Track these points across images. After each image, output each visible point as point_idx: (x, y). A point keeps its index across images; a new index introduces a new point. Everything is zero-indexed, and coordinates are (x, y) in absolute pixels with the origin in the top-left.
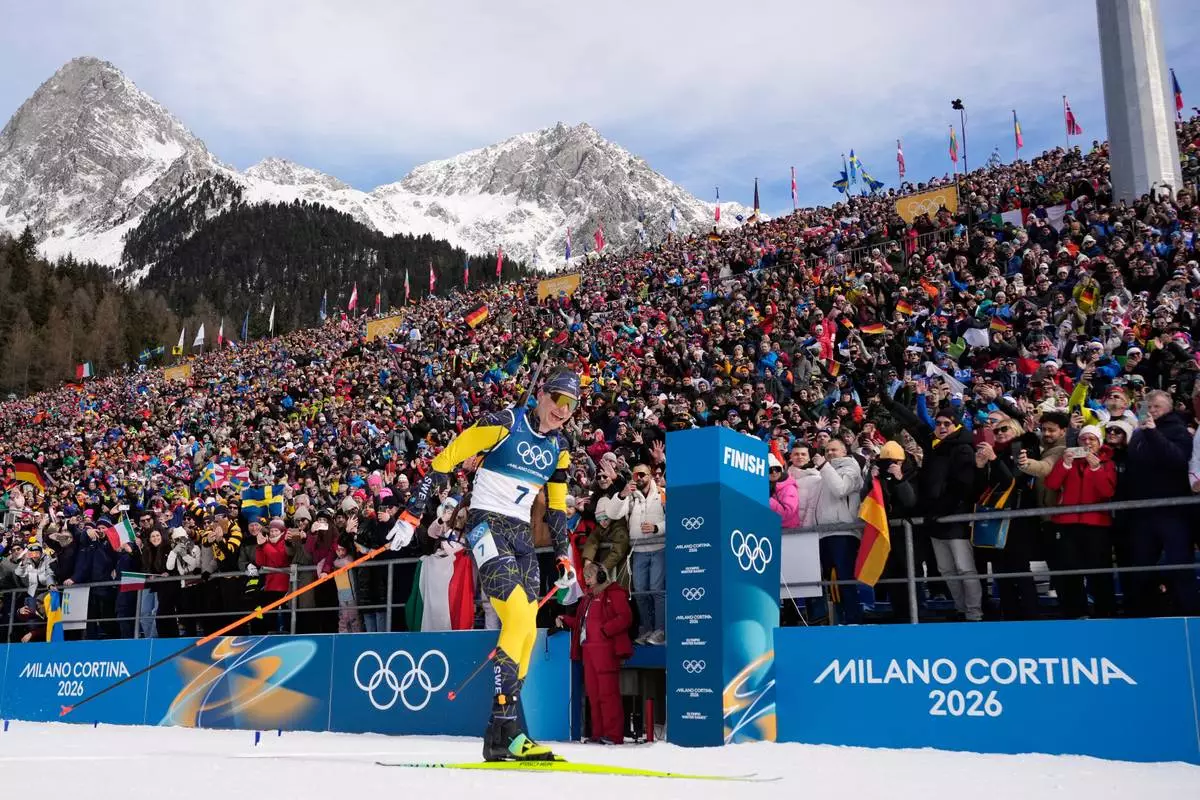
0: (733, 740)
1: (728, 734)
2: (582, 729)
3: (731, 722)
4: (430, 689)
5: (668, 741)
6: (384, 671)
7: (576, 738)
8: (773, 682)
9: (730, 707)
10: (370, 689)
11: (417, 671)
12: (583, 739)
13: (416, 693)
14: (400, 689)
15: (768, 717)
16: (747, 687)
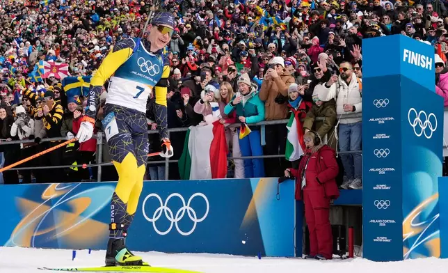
0: (410, 256)
1: (406, 252)
2: (303, 248)
3: (408, 243)
4: (196, 220)
5: (363, 257)
6: (164, 208)
7: (299, 255)
8: (438, 215)
9: (408, 233)
10: (153, 220)
11: (186, 207)
12: (304, 256)
13: (185, 223)
14: (174, 220)
15: (434, 240)
16: (420, 218)
